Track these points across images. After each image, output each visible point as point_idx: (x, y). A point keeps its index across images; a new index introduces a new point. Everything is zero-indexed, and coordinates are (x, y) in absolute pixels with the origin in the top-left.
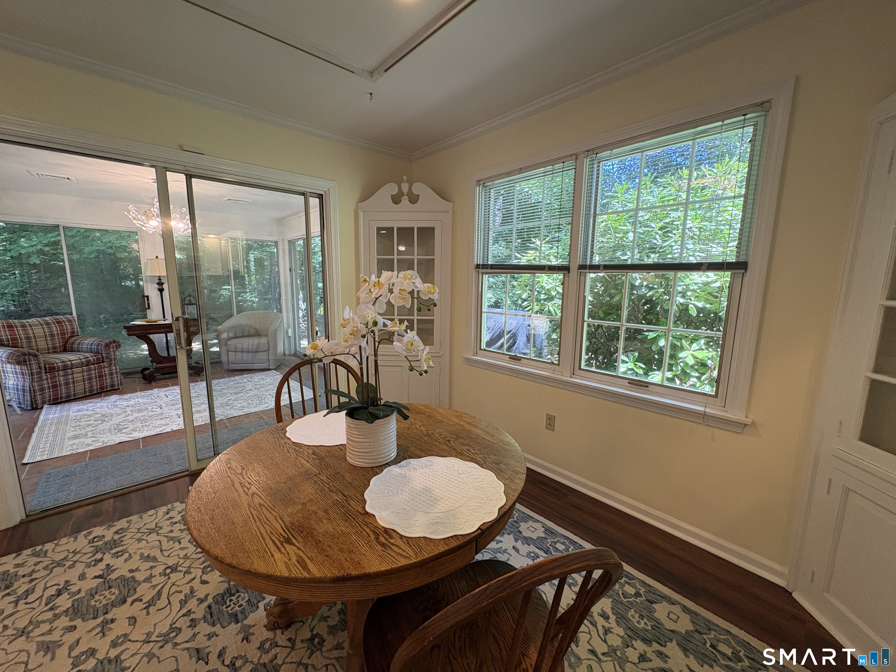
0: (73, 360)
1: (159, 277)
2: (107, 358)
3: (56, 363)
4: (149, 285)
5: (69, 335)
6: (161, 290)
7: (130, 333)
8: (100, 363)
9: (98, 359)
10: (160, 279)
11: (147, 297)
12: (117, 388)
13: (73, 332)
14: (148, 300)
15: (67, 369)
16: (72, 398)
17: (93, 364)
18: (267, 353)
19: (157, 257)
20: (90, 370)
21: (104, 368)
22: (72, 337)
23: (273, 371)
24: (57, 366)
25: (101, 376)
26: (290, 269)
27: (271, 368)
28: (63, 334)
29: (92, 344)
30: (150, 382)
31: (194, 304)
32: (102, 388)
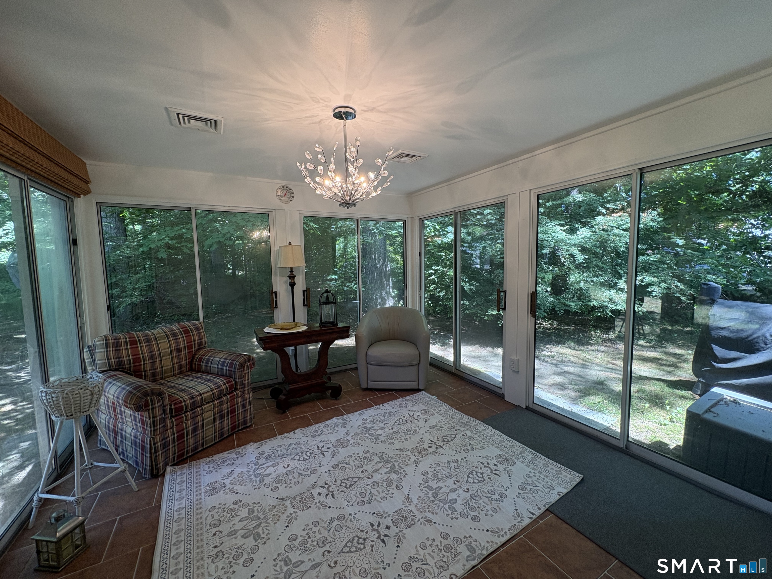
0: (204, 393)
1: (291, 268)
2: (242, 383)
3: (184, 401)
4: (278, 278)
5: (196, 348)
6: (292, 285)
7: (266, 346)
8: (232, 392)
9: (231, 386)
10: (292, 271)
11: (276, 293)
12: (249, 425)
13: (200, 344)
14: (276, 297)
15: (196, 408)
16: (200, 449)
17: (225, 395)
18: (416, 367)
19: (290, 243)
20: (221, 404)
21: (237, 397)
22: (199, 349)
23: (423, 392)
24: (185, 405)
25: (233, 411)
26: (420, 253)
27: (420, 388)
28: (190, 347)
29: (224, 363)
30: (284, 412)
31: (331, 303)
32: (233, 428)
